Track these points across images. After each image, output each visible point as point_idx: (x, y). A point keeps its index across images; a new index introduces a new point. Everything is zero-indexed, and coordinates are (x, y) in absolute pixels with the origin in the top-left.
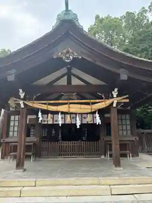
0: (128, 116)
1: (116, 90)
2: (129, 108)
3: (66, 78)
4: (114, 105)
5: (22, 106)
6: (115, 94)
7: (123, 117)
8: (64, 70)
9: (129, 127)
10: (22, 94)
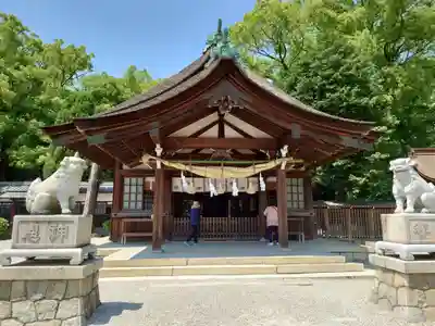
0: (301, 180)
1: (286, 147)
2: (303, 169)
3: (216, 127)
4: (283, 167)
5: (159, 166)
6: (284, 151)
7: (295, 181)
8: (214, 117)
9: (301, 197)
10: (159, 151)
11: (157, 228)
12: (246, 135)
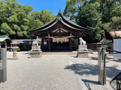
1: (71, 34)
3: (59, 31)
5: (49, 38)
10: (49, 35)
11: (49, 48)
12: (64, 32)
